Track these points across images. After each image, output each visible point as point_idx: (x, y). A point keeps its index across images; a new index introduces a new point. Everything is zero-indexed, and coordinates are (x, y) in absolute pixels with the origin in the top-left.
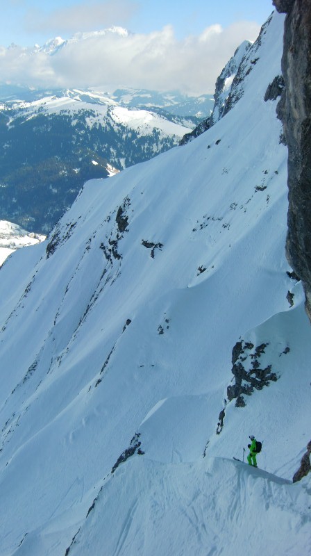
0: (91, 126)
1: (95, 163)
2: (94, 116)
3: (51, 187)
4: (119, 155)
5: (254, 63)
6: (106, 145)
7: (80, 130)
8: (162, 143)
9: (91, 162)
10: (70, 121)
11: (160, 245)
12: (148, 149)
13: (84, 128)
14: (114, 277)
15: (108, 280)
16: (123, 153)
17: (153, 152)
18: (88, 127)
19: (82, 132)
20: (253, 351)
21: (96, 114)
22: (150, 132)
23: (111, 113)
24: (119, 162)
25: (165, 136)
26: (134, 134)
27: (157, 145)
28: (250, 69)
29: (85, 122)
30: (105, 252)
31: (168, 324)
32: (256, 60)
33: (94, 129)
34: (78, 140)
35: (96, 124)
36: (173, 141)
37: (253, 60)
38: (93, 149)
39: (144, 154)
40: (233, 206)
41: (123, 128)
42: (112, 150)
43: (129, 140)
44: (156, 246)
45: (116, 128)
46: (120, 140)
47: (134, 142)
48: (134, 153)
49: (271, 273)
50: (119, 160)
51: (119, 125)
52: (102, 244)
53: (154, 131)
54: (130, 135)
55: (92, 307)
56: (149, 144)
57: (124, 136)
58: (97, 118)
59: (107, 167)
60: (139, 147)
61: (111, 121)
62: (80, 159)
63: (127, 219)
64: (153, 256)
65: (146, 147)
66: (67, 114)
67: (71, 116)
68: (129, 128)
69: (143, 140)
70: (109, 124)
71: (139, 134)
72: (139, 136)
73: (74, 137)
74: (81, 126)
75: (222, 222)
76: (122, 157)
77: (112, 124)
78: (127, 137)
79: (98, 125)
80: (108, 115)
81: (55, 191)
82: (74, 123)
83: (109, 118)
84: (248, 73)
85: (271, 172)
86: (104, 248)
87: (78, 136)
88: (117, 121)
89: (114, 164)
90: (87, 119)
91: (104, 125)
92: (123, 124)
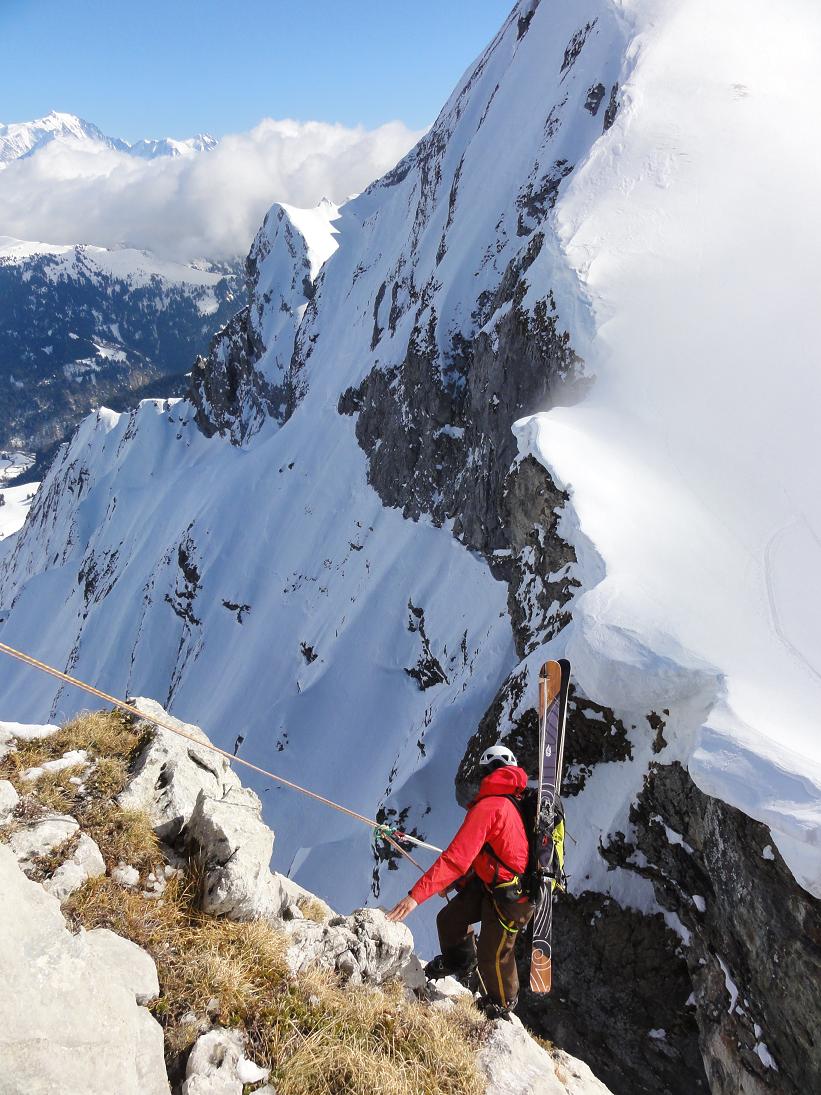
0: (55, 279)
1: (74, 336)
2: (57, 264)
3: (12, 380)
4: (107, 320)
5: (314, 340)
6: (85, 307)
7: (41, 286)
8: (167, 296)
9: (67, 335)
10: (20, 275)
11: (247, 608)
12: (149, 306)
13: (45, 284)
14: (197, 649)
15: (189, 652)
16: (113, 316)
17: (157, 311)
18: (51, 280)
19: (43, 290)
20: (397, 817)
21: (58, 259)
22: (146, 281)
23: (82, 258)
24: (110, 331)
25: (170, 286)
26: (124, 287)
27: (161, 299)
28: (310, 350)
29: (44, 274)
30: (173, 606)
31: (286, 739)
32: (316, 336)
33: (61, 283)
34: (39, 304)
35: (62, 275)
36: (183, 291)
37: (312, 337)
38: (66, 315)
39: (145, 315)
40: (327, 563)
41: (105, 278)
42: (94, 312)
43: (118, 297)
44: (242, 609)
45: (95, 280)
46: (105, 296)
47: (126, 297)
48: (129, 316)
49: (387, 671)
50: (109, 328)
51: (98, 274)
52: (167, 596)
53: (153, 279)
54: (118, 288)
55: (177, 690)
56: (150, 300)
57: (109, 291)
58: (61, 267)
59: (93, 340)
60: (136, 306)
61: (84, 270)
62: (50, 333)
63: (195, 568)
64: (240, 621)
65: (145, 304)
66: (12, 263)
67: (20, 266)
68: (114, 277)
69: (139, 294)
70: (82, 274)
71: (131, 285)
72: (132, 289)
73: (32, 298)
74: (39, 280)
75: (318, 584)
76: (113, 322)
77: (87, 273)
78: (114, 291)
79: (66, 277)
80: (78, 260)
81: (20, 385)
82: (27, 276)
83: (80, 264)
84: (308, 355)
85: (365, 527)
86: (170, 600)
87: (38, 297)
88: (94, 269)
89: (102, 335)
90: (47, 269)
91: (75, 276)
92: (103, 273)
